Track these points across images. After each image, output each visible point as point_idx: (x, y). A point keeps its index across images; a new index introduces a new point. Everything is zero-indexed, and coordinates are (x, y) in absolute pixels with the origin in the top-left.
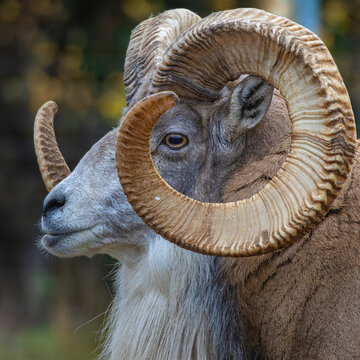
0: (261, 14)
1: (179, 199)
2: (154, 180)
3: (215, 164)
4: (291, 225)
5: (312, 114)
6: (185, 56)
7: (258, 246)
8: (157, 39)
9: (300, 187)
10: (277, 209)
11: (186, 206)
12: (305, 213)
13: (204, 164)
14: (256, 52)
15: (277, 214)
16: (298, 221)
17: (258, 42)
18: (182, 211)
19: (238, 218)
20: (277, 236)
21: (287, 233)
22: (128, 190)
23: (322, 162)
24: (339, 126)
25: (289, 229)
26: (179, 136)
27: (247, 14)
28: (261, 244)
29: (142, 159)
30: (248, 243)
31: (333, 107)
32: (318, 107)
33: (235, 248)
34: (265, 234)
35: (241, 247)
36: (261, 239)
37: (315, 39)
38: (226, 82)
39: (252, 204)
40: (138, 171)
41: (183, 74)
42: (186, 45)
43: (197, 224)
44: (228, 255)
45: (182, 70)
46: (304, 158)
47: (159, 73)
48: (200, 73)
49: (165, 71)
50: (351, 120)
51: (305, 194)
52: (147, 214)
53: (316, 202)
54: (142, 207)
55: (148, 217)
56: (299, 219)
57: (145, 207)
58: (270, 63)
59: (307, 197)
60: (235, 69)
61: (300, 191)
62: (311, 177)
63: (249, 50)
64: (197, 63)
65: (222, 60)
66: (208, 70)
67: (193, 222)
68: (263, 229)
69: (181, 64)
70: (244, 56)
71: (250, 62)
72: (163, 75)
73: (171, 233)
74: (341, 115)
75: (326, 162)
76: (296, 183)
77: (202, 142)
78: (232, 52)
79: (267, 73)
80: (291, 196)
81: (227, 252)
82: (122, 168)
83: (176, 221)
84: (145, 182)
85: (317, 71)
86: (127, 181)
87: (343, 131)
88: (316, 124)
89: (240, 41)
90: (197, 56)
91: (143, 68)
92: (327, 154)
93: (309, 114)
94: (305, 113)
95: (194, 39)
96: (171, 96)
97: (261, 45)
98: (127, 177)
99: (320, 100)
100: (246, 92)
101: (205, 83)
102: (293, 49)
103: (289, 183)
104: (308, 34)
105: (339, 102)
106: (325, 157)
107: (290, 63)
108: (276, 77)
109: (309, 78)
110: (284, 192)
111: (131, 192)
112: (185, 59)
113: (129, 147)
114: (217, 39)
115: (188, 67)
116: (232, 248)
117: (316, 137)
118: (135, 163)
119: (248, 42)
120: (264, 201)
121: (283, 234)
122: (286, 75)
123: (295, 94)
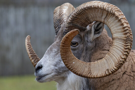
0: (99, 2)
1: (80, 62)
2: (72, 57)
3: (86, 50)
4: (116, 67)
5: (119, 31)
6: (76, 17)
7: (106, 74)
8: (63, 13)
9: (117, 54)
10: (111, 62)
11: (83, 64)
12: (120, 62)
13: (83, 50)
14: (99, 14)
15: (111, 64)
16: (118, 65)
17: (100, 11)
18: (81, 66)
19: (99, 66)
20: (112, 70)
21: (115, 69)
22: (65, 61)
23: (123, 46)
24: (128, 34)
25: (115, 68)
26: (75, 43)
27: (95, 2)
28: (107, 73)
29: (68, 51)
30: (103, 74)
31: (126, 29)
32: (120, 29)
33: (99, 75)
34: (108, 70)
35: (101, 75)
36: (107, 72)
37: (117, 8)
38: (88, 24)
39: (103, 61)
40: (67, 55)
41: (75, 23)
42: (76, 14)
43: (87, 69)
44: (97, 78)
45: (75, 22)
46: (117, 45)
47: (68, 24)
48: (80, 22)
49: (70, 23)
50: (131, 32)
51: (119, 56)
52: (71, 68)
53: (123, 58)
54: (69, 66)
55: (71, 69)
56: (118, 64)
57: (70, 66)
58: (103, 17)
59: (120, 57)
60: (92, 20)
61: (117, 56)
62: (120, 51)
63: (96, 14)
64: (80, 19)
65: (87, 18)
66: (83, 21)
67: (85, 69)
68: (107, 69)
69: (75, 20)
70: (95, 15)
71: (97, 17)
72: (69, 24)
73: (79, 73)
74: (128, 31)
75: (125, 46)
76: (116, 53)
77: (82, 44)
78: (91, 15)
79: (103, 20)
80: (115, 57)
81: (96, 77)
82: (62, 54)
83: (80, 69)
84: (70, 58)
85: (120, 18)
86: (64, 58)
87: (129, 36)
88: (120, 34)
89: (94, 11)
90: (80, 17)
91: (60, 22)
92: (125, 43)
93: (118, 31)
94: (116, 31)
95: (79, 12)
96: (77, 30)
97: (101, 12)
98: (64, 57)
99: (121, 27)
100: (96, 26)
101: (82, 25)
102: (111, 12)
103: (114, 54)
104: (115, 7)
105: (127, 27)
106: (125, 44)
107: (111, 16)
108: (106, 21)
109: (117, 21)
110: (112, 56)
111: (66, 62)
112: (76, 18)
113: (64, 48)
114: (86, 11)
115: (77, 21)
116: (98, 76)
117: (121, 38)
118: (66, 52)
119: (96, 11)
120: (106, 60)
121: (113, 69)
122: (109, 20)
123: (113, 26)
